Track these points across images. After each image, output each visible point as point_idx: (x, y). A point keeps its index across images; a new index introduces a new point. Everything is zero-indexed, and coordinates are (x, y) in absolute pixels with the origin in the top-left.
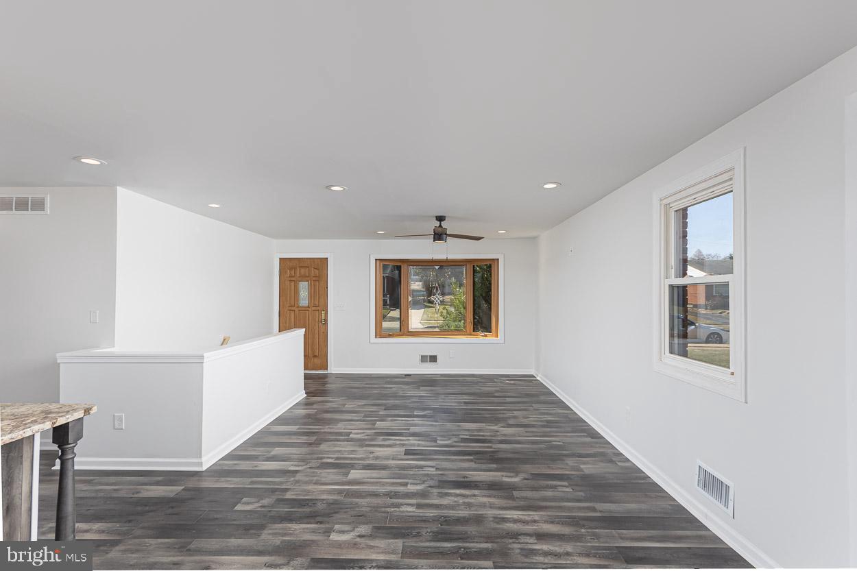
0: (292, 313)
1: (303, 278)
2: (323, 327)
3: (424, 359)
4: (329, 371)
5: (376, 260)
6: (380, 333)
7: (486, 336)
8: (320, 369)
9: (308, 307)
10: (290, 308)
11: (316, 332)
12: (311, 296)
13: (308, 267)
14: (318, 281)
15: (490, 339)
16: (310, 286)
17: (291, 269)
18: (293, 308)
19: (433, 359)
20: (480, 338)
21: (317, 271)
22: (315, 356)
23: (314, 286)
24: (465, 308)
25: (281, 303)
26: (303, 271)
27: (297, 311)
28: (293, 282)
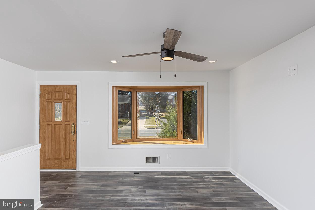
0: (50, 127)
1: (58, 100)
2: (72, 137)
3: (149, 160)
4: (77, 170)
5: (113, 86)
6: (115, 141)
7: (193, 142)
8: (71, 168)
9: (62, 121)
10: (48, 123)
11: (68, 140)
12: (64, 114)
13: (62, 92)
14: (69, 102)
15: (196, 144)
16: (63, 105)
17: (48, 93)
18: (50, 123)
19: (156, 160)
20: (188, 144)
21: (68, 95)
22: (67, 159)
23: (67, 106)
24: (177, 122)
25: (41, 119)
26: (57, 95)
27: (53, 125)
28: (50, 104)
